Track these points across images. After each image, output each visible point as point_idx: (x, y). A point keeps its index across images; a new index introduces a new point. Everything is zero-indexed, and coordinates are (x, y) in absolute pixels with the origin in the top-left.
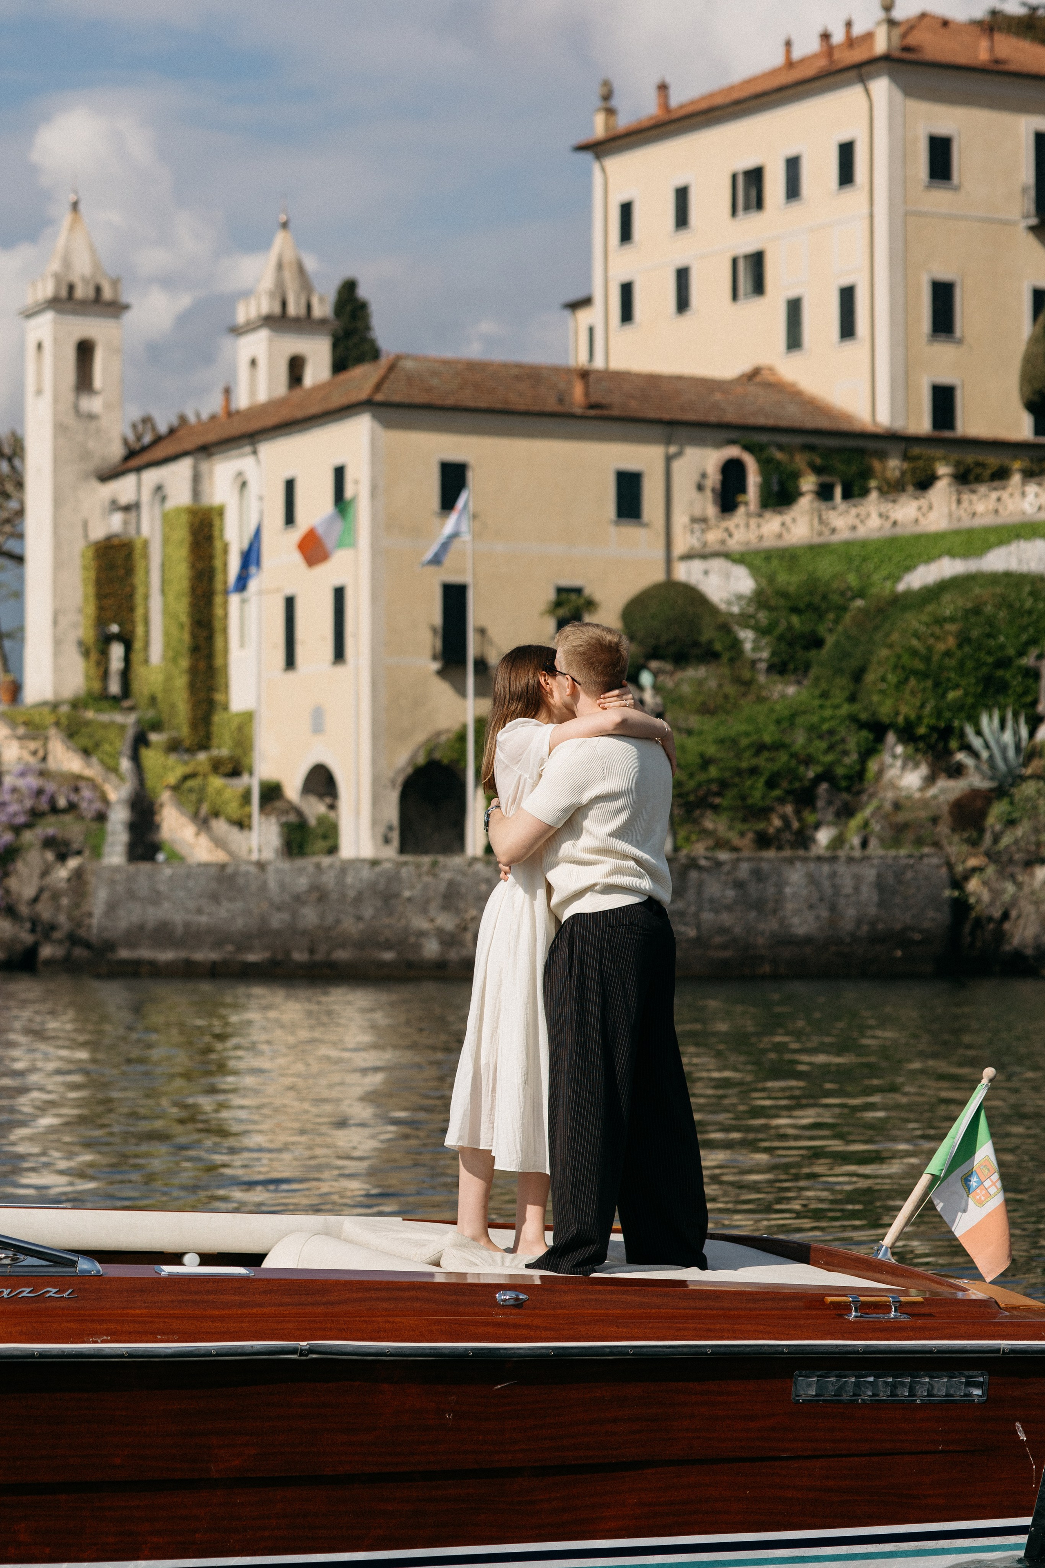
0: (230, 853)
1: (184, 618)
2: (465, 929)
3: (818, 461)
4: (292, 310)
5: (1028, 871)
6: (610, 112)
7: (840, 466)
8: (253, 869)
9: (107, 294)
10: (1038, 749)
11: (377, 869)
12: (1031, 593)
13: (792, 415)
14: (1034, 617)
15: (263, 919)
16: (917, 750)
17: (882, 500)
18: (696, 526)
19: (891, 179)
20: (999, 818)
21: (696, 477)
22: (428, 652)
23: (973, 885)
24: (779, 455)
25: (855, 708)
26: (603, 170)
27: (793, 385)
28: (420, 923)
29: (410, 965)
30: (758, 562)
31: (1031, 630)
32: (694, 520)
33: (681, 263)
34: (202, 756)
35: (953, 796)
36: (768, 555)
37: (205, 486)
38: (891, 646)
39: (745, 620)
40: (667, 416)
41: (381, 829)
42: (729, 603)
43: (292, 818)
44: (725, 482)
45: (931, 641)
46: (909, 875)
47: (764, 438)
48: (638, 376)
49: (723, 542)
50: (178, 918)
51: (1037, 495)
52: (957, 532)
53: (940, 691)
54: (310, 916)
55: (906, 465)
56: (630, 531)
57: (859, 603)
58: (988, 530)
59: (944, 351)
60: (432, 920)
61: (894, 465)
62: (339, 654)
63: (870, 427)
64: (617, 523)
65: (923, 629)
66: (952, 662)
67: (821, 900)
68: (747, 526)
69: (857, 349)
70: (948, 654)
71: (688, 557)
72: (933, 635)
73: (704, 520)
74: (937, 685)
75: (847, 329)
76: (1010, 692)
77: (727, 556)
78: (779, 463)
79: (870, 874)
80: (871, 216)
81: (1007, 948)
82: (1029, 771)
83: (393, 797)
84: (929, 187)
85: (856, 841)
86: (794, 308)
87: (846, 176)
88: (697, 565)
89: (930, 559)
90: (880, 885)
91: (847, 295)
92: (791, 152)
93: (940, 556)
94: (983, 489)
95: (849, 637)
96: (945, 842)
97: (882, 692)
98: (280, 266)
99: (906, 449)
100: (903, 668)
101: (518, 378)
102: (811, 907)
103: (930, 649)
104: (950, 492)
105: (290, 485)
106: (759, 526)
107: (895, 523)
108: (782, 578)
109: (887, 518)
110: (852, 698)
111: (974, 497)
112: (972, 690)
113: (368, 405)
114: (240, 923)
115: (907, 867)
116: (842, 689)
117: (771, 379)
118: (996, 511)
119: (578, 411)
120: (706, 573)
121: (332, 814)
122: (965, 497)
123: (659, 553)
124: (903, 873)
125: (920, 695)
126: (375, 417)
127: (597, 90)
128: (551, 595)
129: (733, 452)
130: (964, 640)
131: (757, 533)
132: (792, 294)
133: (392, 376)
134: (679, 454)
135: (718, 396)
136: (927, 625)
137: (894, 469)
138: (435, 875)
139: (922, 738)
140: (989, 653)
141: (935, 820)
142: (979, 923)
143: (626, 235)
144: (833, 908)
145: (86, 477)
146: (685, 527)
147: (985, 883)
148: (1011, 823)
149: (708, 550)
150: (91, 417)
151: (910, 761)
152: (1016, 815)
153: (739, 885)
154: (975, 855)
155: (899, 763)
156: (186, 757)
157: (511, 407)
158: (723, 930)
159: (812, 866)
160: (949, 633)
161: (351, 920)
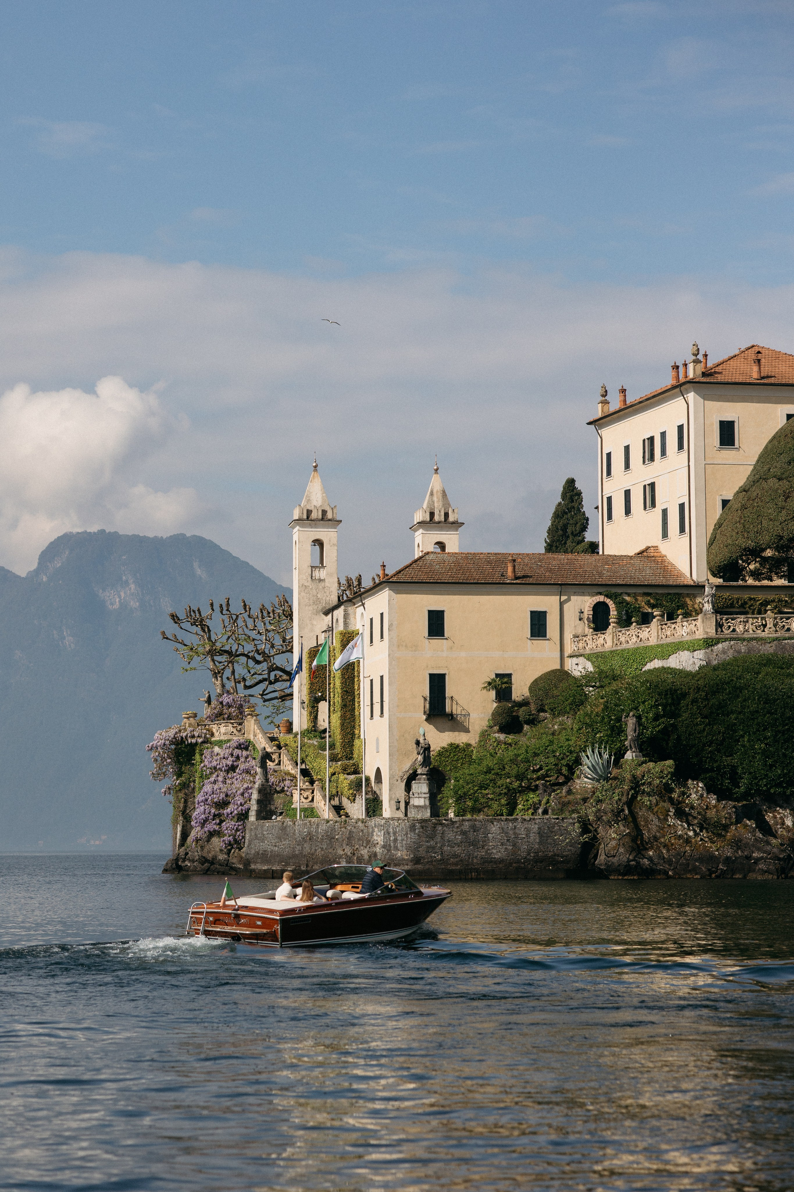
2: (354, 855)
4: (437, 518)
6: (605, 402)
9: (329, 515)
18: (575, 640)
19: (696, 447)
21: (578, 613)
22: (421, 710)
24: (628, 599)
27: (663, 557)
32: (577, 636)
33: (627, 488)
37: (351, 620)
40: (560, 581)
43: (370, 796)
44: (596, 615)
46: (556, 828)
47: (619, 590)
52: (658, 646)
54: (307, 847)
56: (539, 643)
60: (344, 850)
63: (688, 582)
64: (531, 640)
67: (508, 840)
69: (686, 538)
71: (571, 656)
75: (682, 527)
80: (689, 466)
82: (611, 775)
84: (720, 449)
86: (665, 514)
87: (681, 444)
88: (575, 660)
90: (540, 833)
91: (682, 509)
92: (663, 429)
93: (655, 657)
98: (432, 494)
102: (502, 844)
104: (660, 625)
105: (373, 620)
107: (641, 640)
109: (638, 637)
111: (667, 627)
117: (652, 554)
118: (675, 635)
119: (508, 580)
120: (574, 664)
121: (381, 793)
122: (664, 627)
123: (557, 654)
124: (554, 827)
126: (392, 589)
127: (601, 391)
128: (492, 678)
129: (601, 598)
130: (606, 708)
132: (664, 506)
134: (569, 600)
143: (609, 471)
144: (514, 845)
145: (317, 613)
146: (570, 640)
149: (578, 653)
150: (320, 580)
153: (464, 833)
157: (469, 580)
158: (455, 856)
161: (320, 850)
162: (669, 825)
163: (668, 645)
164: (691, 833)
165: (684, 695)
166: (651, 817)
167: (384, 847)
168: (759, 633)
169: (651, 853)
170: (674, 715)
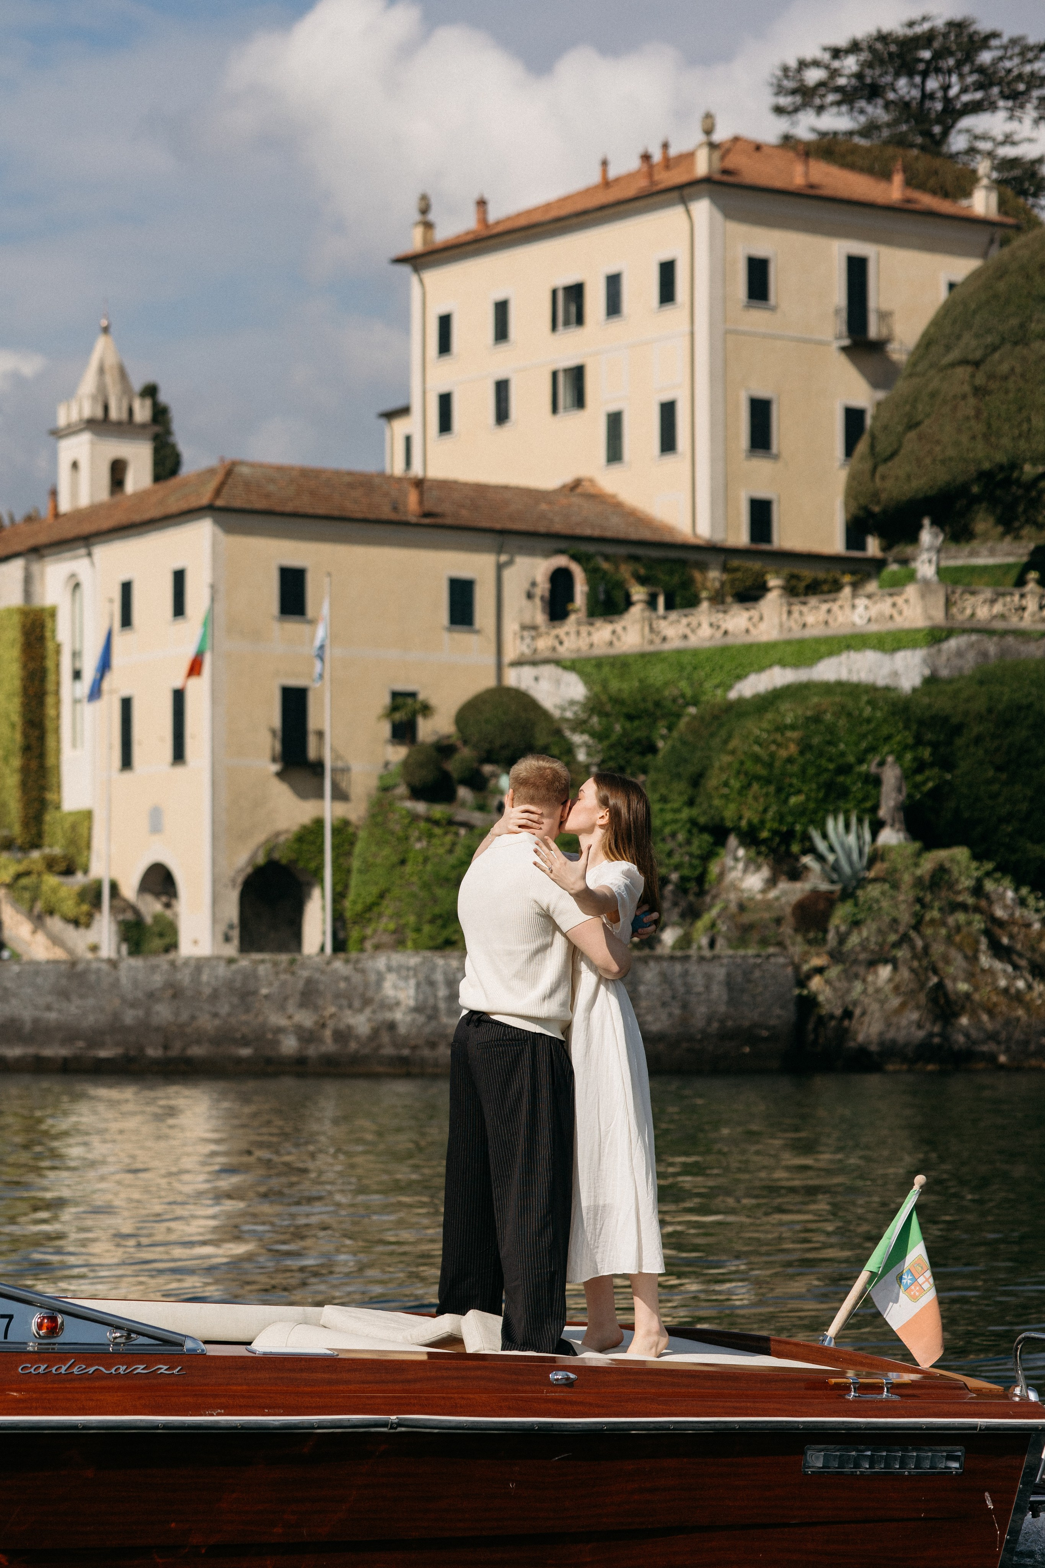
0: (70, 951)
1: (16, 718)
2: (324, 1026)
3: (642, 571)
4: (112, 415)
5: (872, 970)
6: (428, 226)
7: (662, 576)
8: (105, 967)
10: (880, 853)
11: (234, 967)
12: (869, 702)
13: (616, 527)
14: (872, 725)
15: (116, 1016)
16: (759, 853)
17: (713, 610)
18: (526, 633)
19: (712, 298)
20: (844, 920)
21: (526, 586)
22: (268, 754)
23: (816, 983)
24: (605, 566)
25: (694, 812)
26: (421, 281)
27: (614, 496)
28: (277, 1019)
29: (269, 1061)
30: (589, 669)
31: (870, 738)
32: (524, 627)
33: (501, 376)
34: (35, 854)
35: (795, 898)
36: (599, 663)
37: (37, 587)
38: (733, 752)
39: (579, 725)
40: (498, 526)
41: (222, 928)
42: (563, 709)
43: (129, 916)
44: (553, 591)
45: (773, 748)
46: (757, 974)
47: (591, 548)
48: (466, 484)
49: (554, 649)
50: (27, 1015)
51: (866, 608)
52: (788, 642)
53: (783, 796)
54: (163, 1012)
55: (725, 577)
56: (462, 638)
57: (692, 710)
58: (818, 640)
59: (761, 466)
60: (290, 1017)
61: (714, 576)
62: (179, 755)
63: (692, 540)
64: (449, 630)
65: (765, 735)
66: (795, 768)
67: (674, 998)
68: (578, 633)
69: (678, 463)
70: (790, 760)
71: (518, 663)
72: (774, 742)
73: (534, 628)
74: (779, 790)
75: (668, 443)
76: (851, 797)
77: (558, 663)
78: (605, 573)
79: (720, 973)
80: (692, 334)
81: (852, 1044)
82: (872, 874)
83: (233, 897)
84: (748, 307)
85: (704, 941)
86: (615, 422)
87: (667, 294)
88: (527, 671)
89: (761, 669)
90: (729, 984)
91: (668, 411)
92: (612, 270)
93: (770, 666)
94: (813, 601)
95: (684, 743)
96: (788, 942)
97: (726, 797)
98: (101, 372)
99: (725, 560)
100: (746, 774)
101: (351, 486)
102: (664, 1004)
103: (772, 755)
104: (781, 605)
105: (127, 588)
106: (589, 634)
107: (726, 633)
108: (615, 685)
109: (718, 627)
110: (691, 803)
111: (805, 609)
112: (813, 795)
113: (209, 510)
114: (91, 1019)
115: (756, 966)
116: (681, 794)
117: (592, 490)
118: (826, 623)
119: (413, 519)
120: (537, 679)
121: (168, 913)
122: (796, 609)
123: (490, 660)
124: (751, 972)
125: (762, 800)
126: (216, 522)
127: (415, 204)
128: (387, 700)
129: (562, 561)
130: (805, 747)
131: (587, 641)
132: (613, 408)
133: (230, 481)
134: (510, 563)
135: (544, 506)
136: (768, 732)
137: (714, 579)
138: (293, 973)
139: (764, 841)
140: (830, 760)
141: (778, 921)
142: (821, 1021)
143: (445, 346)
144: (685, 1006)
146: (515, 634)
147: (828, 982)
148: (856, 924)
149: (538, 657)
151: (752, 864)
152: (860, 916)
154: (818, 955)
155: (741, 866)
156: (19, 855)
157: (348, 514)
159: (665, 964)
160: (790, 739)
161: (207, 1017)
162: (983, 971)
163: (818, 641)
164: (1021, 984)
165: (958, 729)
166: (954, 953)
167: (417, 1009)
168: (1014, 622)
169: (964, 1021)
170: (947, 764)
